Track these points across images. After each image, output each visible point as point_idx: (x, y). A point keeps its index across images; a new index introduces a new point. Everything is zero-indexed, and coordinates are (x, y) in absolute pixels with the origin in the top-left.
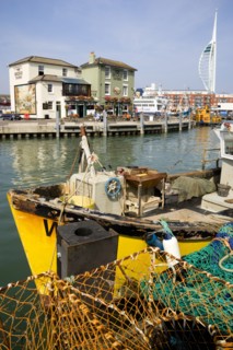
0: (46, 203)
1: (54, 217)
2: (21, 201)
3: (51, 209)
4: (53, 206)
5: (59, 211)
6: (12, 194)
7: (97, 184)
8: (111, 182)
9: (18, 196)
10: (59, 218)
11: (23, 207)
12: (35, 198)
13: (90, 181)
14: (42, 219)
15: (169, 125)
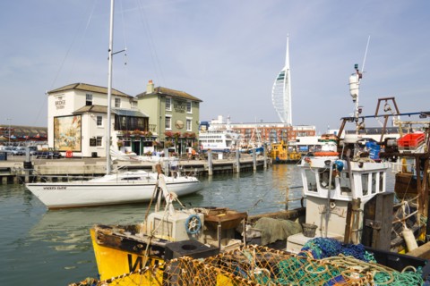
0: (132, 237)
1: (139, 252)
2: (106, 236)
3: (137, 243)
4: (139, 240)
5: (145, 244)
6: (97, 229)
7: (177, 222)
8: (191, 219)
9: (103, 230)
10: (145, 252)
11: (107, 242)
12: (120, 232)
13: (170, 219)
14: (126, 253)
15: (241, 164)
